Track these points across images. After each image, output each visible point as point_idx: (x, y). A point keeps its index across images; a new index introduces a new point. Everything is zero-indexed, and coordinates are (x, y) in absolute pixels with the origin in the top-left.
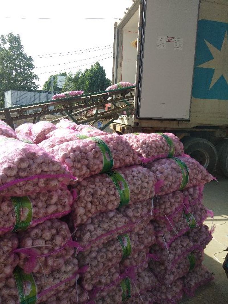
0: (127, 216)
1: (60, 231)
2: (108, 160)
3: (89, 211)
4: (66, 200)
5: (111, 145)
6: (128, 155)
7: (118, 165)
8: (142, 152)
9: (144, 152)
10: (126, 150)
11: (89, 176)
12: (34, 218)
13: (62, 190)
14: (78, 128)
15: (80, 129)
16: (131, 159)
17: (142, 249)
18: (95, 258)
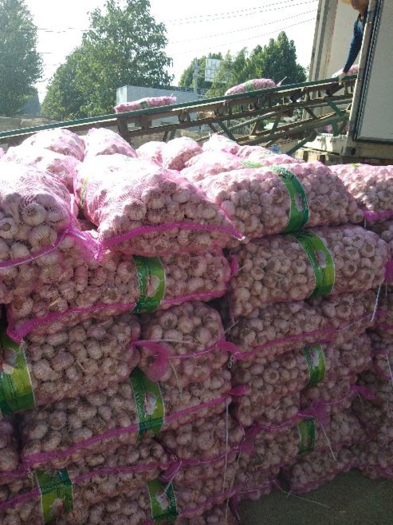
0: (324, 315)
1: (207, 322)
2: (300, 209)
3: (258, 297)
4: (220, 272)
5: (306, 183)
6: (338, 204)
7: (317, 220)
8: (366, 200)
9: (371, 201)
10: (335, 194)
11: (261, 236)
12: (167, 295)
13: (213, 255)
14: (242, 152)
15: (244, 153)
16: (344, 212)
17: (345, 376)
18: (261, 376)
